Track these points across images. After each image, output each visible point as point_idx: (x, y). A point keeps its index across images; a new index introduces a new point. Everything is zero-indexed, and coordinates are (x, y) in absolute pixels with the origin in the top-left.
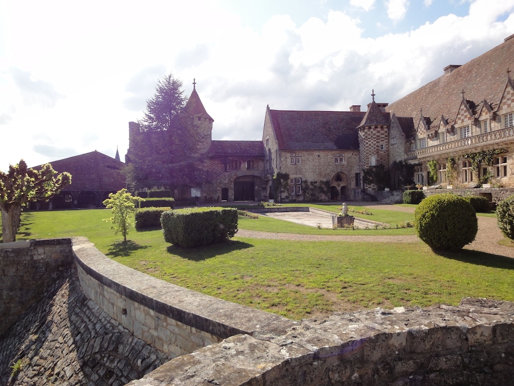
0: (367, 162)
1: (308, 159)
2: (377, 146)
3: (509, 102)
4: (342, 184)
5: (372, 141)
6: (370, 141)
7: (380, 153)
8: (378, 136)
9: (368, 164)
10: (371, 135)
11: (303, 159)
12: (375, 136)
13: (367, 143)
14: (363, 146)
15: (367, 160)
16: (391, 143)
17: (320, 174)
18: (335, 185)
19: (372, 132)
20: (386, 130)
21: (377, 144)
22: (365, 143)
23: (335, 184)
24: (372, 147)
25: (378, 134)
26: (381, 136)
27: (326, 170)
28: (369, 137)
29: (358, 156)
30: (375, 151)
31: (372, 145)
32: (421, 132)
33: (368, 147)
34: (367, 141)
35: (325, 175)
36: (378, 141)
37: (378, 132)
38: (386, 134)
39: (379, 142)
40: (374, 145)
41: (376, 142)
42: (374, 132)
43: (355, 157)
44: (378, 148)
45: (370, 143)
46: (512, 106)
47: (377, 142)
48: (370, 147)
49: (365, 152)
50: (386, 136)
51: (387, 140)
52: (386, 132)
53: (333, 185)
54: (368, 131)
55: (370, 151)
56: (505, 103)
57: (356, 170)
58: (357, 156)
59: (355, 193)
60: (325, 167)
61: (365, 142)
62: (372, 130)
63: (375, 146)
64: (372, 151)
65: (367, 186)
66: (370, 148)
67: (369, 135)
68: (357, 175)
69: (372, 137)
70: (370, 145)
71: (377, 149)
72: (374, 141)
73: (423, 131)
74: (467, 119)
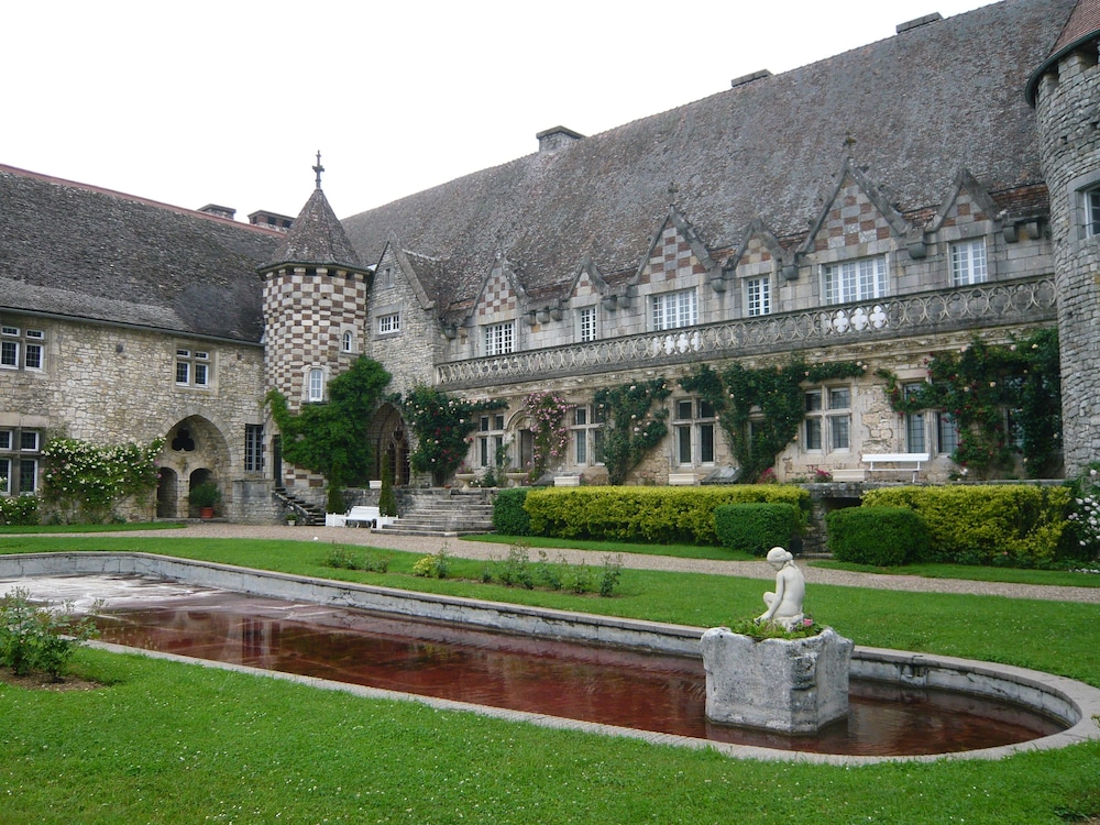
0: (294, 389)
1: (75, 353)
2: (333, 337)
3: (853, 228)
4: (196, 462)
5: (316, 317)
6: (308, 317)
7: (340, 360)
8: (337, 304)
9: (299, 394)
10: (315, 295)
11: (56, 352)
12: (327, 303)
13: (298, 323)
14: (282, 331)
15: (294, 380)
16: (374, 332)
17: (120, 419)
18: (172, 466)
19: (317, 288)
20: (362, 286)
21: (332, 330)
22: (291, 323)
23: (171, 460)
24: (315, 337)
25: (337, 297)
26: (348, 305)
27: (145, 405)
28: (309, 302)
29: (257, 367)
30: (323, 353)
31: (315, 329)
32: (497, 303)
33: (299, 336)
34: (297, 317)
35: (140, 422)
36: (337, 319)
37: (339, 290)
38: (362, 301)
39: (337, 325)
40: (324, 330)
41: (327, 323)
42: (324, 288)
43: (246, 366)
44: (335, 344)
45: (309, 323)
46: (862, 240)
47: (334, 324)
48: (309, 336)
49: (288, 351)
50: (360, 307)
51: (361, 322)
52: (360, 294)
53: (164, 464)
54: (304, 281)
55: (308, 352)
56: (836, 231)
57: (249, 412)
58: (252, 363)
59: (245, 495)
60: (141, 394)
61: (289, 317)
62: (317, 280)
63: (326, 337)
64: (318, 353)
65: (290, 472)
66: (308, 342)
67: (308, 295)
68: (253, 432)
69: (316, 303)
70: (308, 329)
71: (331, 348)
72: (323, 317)
73: (504, 301)
74: (690, 269)
